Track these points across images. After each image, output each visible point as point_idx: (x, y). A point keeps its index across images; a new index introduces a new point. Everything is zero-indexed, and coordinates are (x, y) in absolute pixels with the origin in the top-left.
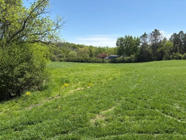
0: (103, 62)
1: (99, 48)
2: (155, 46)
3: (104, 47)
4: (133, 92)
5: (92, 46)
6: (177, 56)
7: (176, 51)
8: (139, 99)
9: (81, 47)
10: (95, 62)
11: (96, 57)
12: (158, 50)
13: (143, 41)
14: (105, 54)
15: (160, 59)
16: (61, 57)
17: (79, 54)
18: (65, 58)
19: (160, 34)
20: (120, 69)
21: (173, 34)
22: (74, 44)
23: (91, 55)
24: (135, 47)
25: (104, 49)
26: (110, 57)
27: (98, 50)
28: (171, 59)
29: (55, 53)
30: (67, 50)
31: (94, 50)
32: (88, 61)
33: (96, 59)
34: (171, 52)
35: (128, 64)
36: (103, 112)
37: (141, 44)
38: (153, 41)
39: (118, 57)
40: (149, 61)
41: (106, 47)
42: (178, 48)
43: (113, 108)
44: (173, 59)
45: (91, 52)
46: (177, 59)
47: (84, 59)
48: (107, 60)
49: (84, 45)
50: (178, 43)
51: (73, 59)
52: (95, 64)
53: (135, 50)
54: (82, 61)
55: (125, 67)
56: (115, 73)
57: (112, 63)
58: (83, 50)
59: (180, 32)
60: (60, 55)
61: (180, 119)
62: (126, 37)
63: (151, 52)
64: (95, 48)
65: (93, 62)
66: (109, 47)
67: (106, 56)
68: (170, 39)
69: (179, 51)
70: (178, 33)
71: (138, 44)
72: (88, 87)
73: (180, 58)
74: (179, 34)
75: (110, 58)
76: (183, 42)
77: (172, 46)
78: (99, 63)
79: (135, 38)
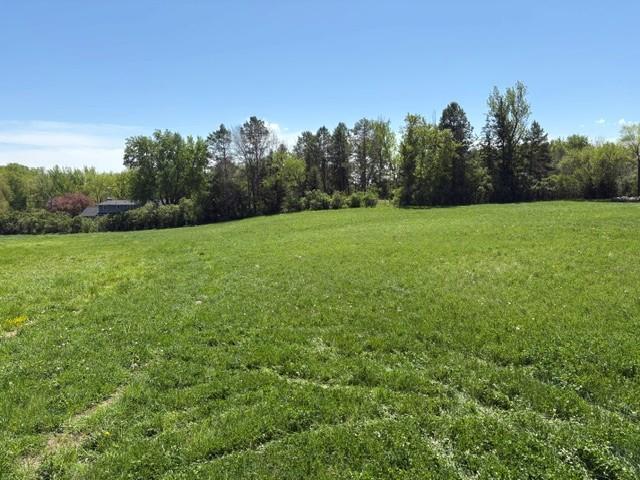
0: (76, 229)
1: (56, 175)
2: (257, 170)
3: (77, 172)
4: (192, 325)
5: (23, 167)
6: (318, 200)
7: (313, 185)
8: (212, 343)
10: (39, 231)
11: (43, 211)
12: (267, 183)
13: (218, 154)
14: (84, 197)
15: (273, 210)
19: (267, 132)
20: (144, 249)
21: (304, 135)
23: (19, 203)
24: (192, 172)
25: (75, 179)
26: (105, 206)
27: (50, 181)
28: (304, 209)
31: (29, 184)
33: (41, 217)
34: (301, 190)
35: (174, 229)
36: (76, 422)
37: (213, 163)
38: (250, 153)
39: (135, 207)
40: (241, 218)
41: (86, 171)
42: (319, 176)
43: (118, 396)
44: (307, 207)
45: (15, 191)
46: (317, 208)
48: (93, 218)
50: (317, 163)
52: (39, 236)
53: (195, 181)
55: (163, 243)
56: (125, 264)
57: (112, 230)
59: (320, 129)
61: (326, 380)
62: (158, 136)
63: (246, 188)
64: (34, 172)
65: (31, 229)
66: (99, 171)
67: (87, 205)
68: (296, 150)
69: (321, 185)
70: (314, 133)
71: (203, 162)
72: (8, 335)
73: (325, 206)
74: (319, 135)
75: (103, 210)
76: (329, 159)
77: (302, 169)
78: (56, 235)
79: (190, 140)
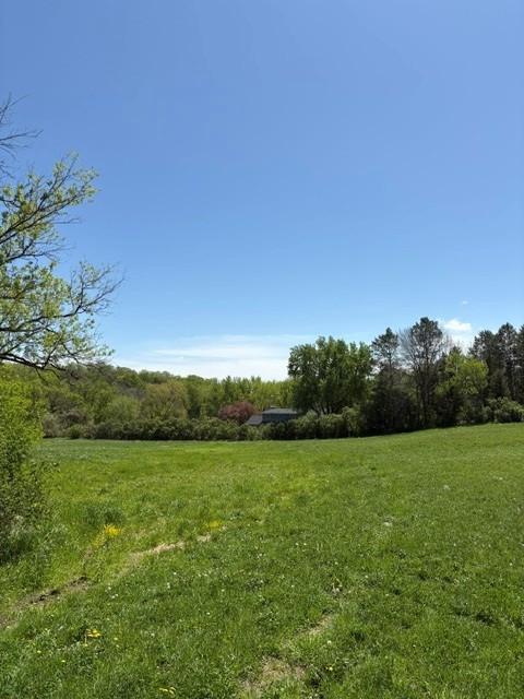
0: (243, 436)
1: (227, 384)
2: (427, 376)
3: (245, 380)
5: (199, 378)
6: (505, 410)
7: (498, 392)
9: (157, 379)
10: (210, 438)
11: (214, 419)
12: (440, 390)
13: (383, 360)
14: (250, 405)
15: (448, 422)
16: (74, 419)
17: (148, 409)
18: (91, 423)
19: (440, 333)
20: (310, 460)
21: (482, 334)
22: (129, 371)
23: (194, 412)
24: (355, 380)
25: (243, 386)
26: (268, 415)
27: (222, 390)
28: (487, 421)
29: (52, 407)
30: (103, 391)
31: (205, 392)
32: (182, 435)
33: (213, 424)
34: (483, 395)
35: (335, 440)
37: (377, 370)
38: (419, 356)
39: (297, 416)
40: (410, 430)
41: (253, 379)
42: (504, 381)
44: (491, 419)
45: (192, 400)
46: (504, 420)
47: (168, 425)
48: (258, 426)
49: (166, 374)
50: (500, 366)
51: (126, 429)
52: (212, 443)
53: (358, 389)
54: (160, 436)
55: (328, 454)
56: (296, 474)
57: (274, 439)
58: (163, 392)
59: (503, 327)
60: (73, 412)
62: (321, 343)
63: (415, 396)
64: (208, 382)
65: (204, 436)
66: (264, 380)
67: (252, 414)
68: (472, 352)
69: (508, 391)
70: (495, 332)
71: (366, 370)
73: (515, 418)
74: (501, 333)
75: (267, 419)
76: (517, 362)
77: (484, 373)
78: (226, 442)
79: (353, 346)
